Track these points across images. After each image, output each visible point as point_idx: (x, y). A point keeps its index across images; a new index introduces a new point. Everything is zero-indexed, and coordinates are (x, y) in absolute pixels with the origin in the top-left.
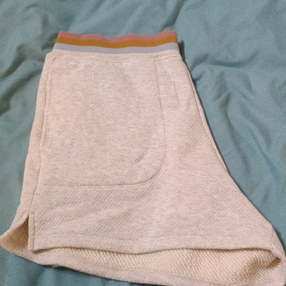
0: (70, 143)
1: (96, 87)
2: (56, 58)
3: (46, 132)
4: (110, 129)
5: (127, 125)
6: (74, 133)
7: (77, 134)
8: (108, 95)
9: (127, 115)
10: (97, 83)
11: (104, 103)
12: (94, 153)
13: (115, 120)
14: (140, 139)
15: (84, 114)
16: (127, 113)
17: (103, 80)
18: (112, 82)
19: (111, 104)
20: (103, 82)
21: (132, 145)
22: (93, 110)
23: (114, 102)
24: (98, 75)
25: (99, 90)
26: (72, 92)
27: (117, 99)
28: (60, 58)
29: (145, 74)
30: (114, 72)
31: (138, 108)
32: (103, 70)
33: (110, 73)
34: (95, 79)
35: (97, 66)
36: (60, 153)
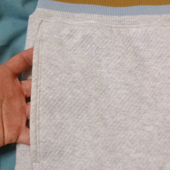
0: (71, 151)
1: (99, 66)
2: (42, 21)
3: (36, 131)
4: (119, 127)
5: (141, 121)
6: (74, 137)
7: (78, 139)
8: (114, 79)
9: (140, 107)
10: (100, 61)
11: (109, 89)
12: (102, 166)
13: (125, 115)
14: (159, 143)
15: (86, 107)
16: (141, 104)
17: (108, 58)
18: (119, 61)
19: (119, 92)
20: (108, 60)
21: (149, 152)
22: (97, 100)
23: (124, 89)
24: (101, 49)
25: (102, 71)
26: (68, 74)
27: (127, 85)
28: (47, 21)
29: (162, 48)
30: (121, 44)
31: (154, 97)
32: (107, 42)
33: (116, 46)
34: (96, 54)
35: (98, 37)
36: (59, 166)
